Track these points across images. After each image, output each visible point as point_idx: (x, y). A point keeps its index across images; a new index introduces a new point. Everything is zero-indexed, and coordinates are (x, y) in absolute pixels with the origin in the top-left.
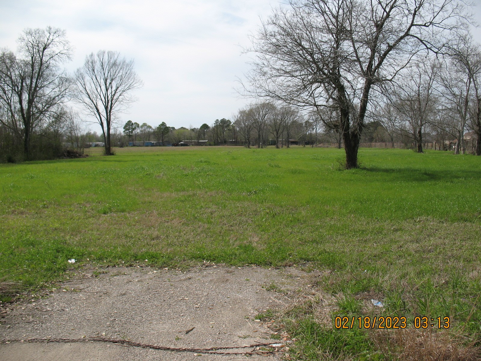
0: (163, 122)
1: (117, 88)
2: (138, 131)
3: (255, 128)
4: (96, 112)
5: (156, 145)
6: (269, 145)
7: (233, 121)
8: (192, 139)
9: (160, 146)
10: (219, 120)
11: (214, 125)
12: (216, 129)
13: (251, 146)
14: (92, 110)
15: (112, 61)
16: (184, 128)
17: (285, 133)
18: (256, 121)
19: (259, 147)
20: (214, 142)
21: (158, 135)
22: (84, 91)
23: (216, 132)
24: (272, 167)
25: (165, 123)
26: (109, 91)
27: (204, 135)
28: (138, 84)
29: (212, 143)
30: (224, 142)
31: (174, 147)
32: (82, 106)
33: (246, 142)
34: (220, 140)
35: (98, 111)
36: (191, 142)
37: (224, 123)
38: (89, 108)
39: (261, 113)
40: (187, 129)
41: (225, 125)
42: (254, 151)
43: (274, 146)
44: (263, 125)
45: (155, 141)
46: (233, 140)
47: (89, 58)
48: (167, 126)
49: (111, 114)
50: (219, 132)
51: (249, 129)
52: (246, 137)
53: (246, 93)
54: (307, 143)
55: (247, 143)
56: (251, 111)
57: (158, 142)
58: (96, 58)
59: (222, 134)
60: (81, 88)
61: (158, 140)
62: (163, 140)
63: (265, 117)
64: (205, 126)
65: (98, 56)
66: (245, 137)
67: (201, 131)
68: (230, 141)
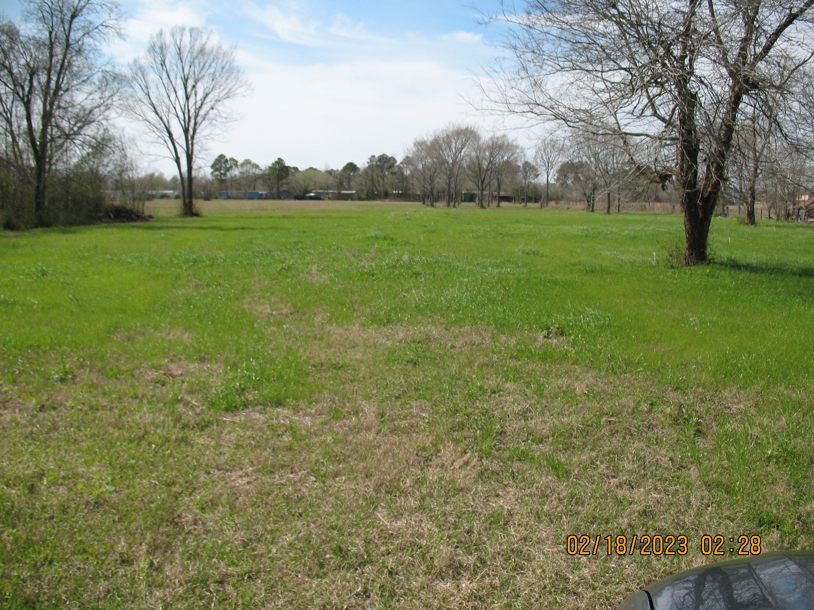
0: (279, 159)
1: (206, 95)
2: (236, 172)
4: (167, 139)
5: (267, 197)
6: (463, 201)
8: (328, 189)
9: (273, 198)
10: (376, 156)
11: (367, 165)
12: (370, 171)
13: (435, 204)
14: (159, 134)
15: (197, 46)
16: (315, 170)
19: (449, 205)
20: (367, 195)
21: (270, 179)
22: (146, 100)
23: (371, 177)
25: (282, 160)
26: (192, 100)
27: (349, 182)
28: (243, 89)
29: (363, 196)
30: (384, 195)
31: (297, 202)
32: (142, 126)
34: (377, 191)
35: (171, 136)
36: (327, 194)
37: (385, 162)
38: (155, 130)
39: (453, 145)
40: (320, 171)
41: (386, 165)
44: (456, 167)
45: (264, 190)
46: (400, 192)
47: (155, 39)
48: (287, 164)
49: (195, 141)
50: (375, 177)
51: (430, 175)
52: (428, 187)
54: (531, 200)
55: (429, 197)
56: (436, 141)
57: (271, 193)
58: (168, 39)
59: (381, 182)
60: (141, 94)
61: (271, 188)
62: (278, 189)
63: (460, 153)
64: (351, 167)
65: (173, 35)
66: (423, 187)
67: (344, 174)
68: (394, 194)
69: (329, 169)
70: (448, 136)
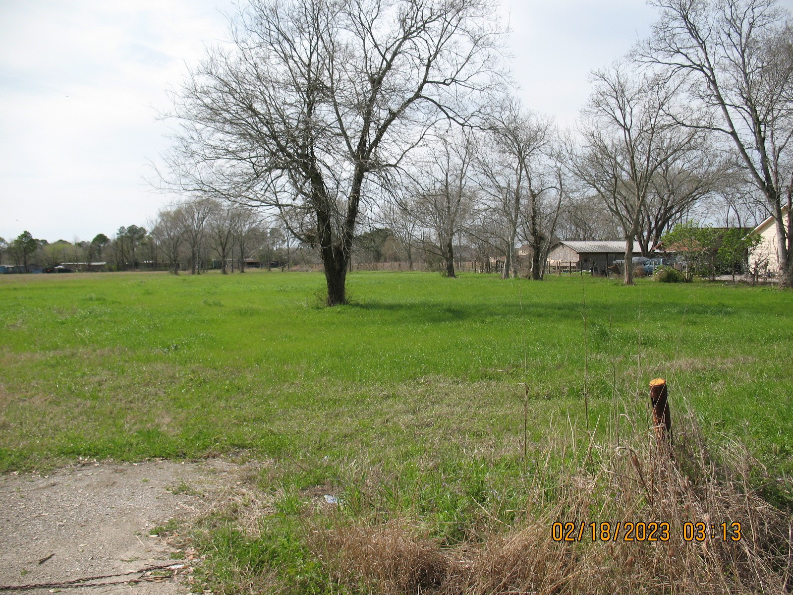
0: (25, 232)
3: (186, 240)
5: (13, 272)
6: (212, 269)
7: (149, 229)
8: (77, 261)
9: (21, 272)
10: (126, 228)
11: (116, 236)
12: (120, 242)
13: (180, 272)
16: (65, 242)
17: (237, 248)
18: (188, 230)
19: (193, 273)
20: (118, 266)
21: (16, 253)
23: (121, 248)
24: (210, 305)
25: (29, 233)
27: (100, 253)
29: (114, 267)
30: (135, 265)
31: (45, 275)
33: (171, 265)
34: (128, 261)
36: (77, 266)
37: (134, 233)
39: (196, 216)
40: (70, 244)
41: (136, 236)
42: (184, 280)
43: (219, 271)
44: (199, 236)
45: (10, 264)
46: (151, 262)
48: (34, 238)
50: (125, 248)
51: (176, 243)
52: (172, 255)
53: (163, 185)
54: (275, 265)
55: (174, 266)
56: (178, 212)
57: (18, 267)
59: (131, 252)
61: (17, 261)
62: (25, 263)
63: (202, 223)
64: (101, 238)
66: (170, 256)
67: (93, 246)
68: (144, 264)
69: (80, 241)
70: (191, 207)
